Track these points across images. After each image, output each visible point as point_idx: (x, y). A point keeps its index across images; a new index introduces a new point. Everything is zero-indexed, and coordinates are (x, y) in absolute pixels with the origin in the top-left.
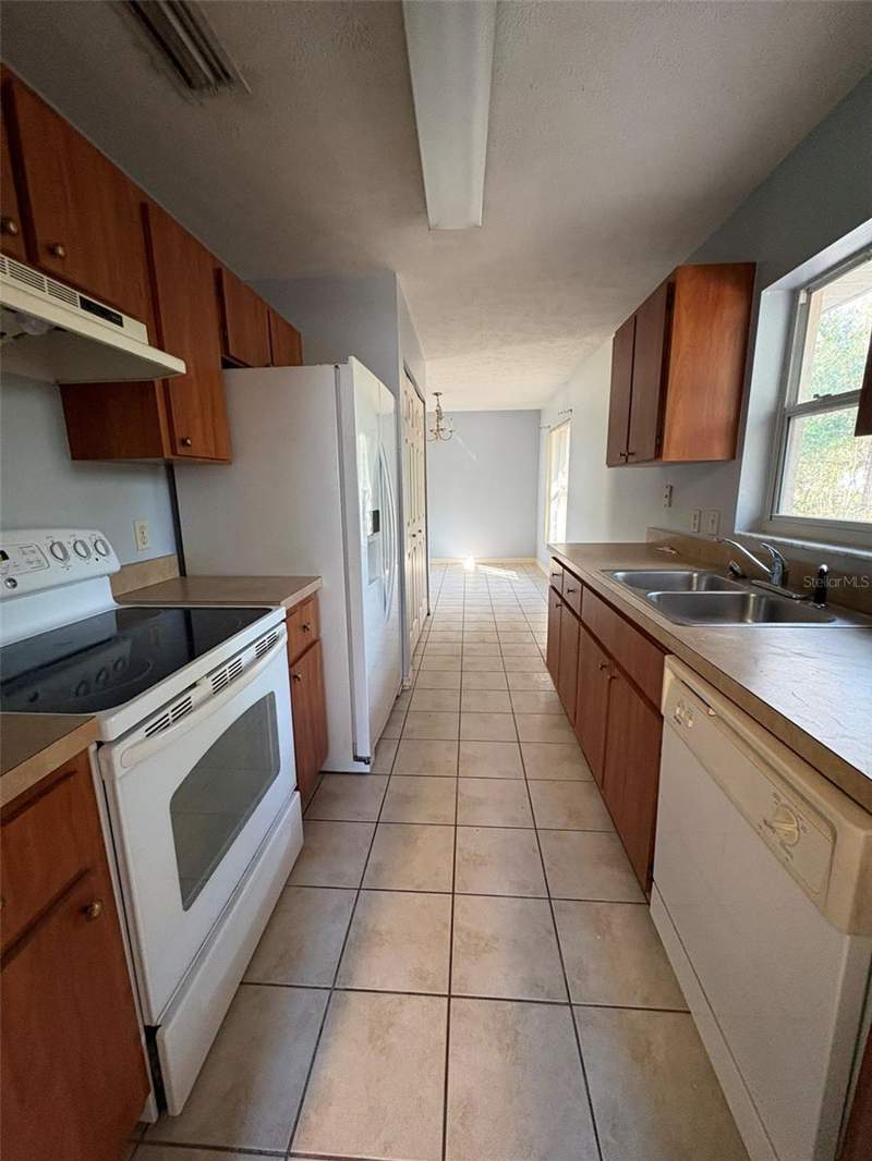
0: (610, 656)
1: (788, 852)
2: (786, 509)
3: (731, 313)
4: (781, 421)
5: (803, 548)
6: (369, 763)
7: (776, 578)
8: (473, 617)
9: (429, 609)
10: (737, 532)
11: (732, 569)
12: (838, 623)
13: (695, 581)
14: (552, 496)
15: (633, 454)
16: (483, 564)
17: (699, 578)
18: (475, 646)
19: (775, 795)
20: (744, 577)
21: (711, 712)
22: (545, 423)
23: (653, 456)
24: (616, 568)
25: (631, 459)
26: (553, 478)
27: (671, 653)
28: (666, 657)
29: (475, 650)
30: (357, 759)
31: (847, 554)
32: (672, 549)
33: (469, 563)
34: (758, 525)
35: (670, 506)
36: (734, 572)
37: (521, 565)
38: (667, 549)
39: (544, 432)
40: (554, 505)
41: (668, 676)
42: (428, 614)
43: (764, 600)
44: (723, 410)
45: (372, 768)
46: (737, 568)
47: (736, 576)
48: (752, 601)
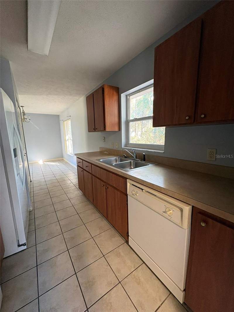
0: (105, 182)
1: (171, 217)
2: (131, 142)
3: (116, 98)
4: (127, 122)
5: (138, 150)
6: (25, 245)
7: (135, 157)
8: (49, 179)
9: (31, 180)
10: (123, 147)
11: (124, 156)
12: (150, 165)
13: (117, 159)
14: (67, 139)
15: (96, 129)
16: (46, 162)
17: (118, 159)
18: (53, 188)
19: (165, 205)
20: (127, 157)
21: (144, 191)
22: (61, 118)
23: (103, 129)
24: (100, 159)
25: (96, 130)
26: (66, 134)
27: (128, 179)
28: (127, 180)
29: (53, 189)
30: (19, 246)
31: (146, 151)
32: (107, 152)
33: (41, 162)
34: (126, 146)
35: (105, 141)
36: (125, 156)
37: (59, 160)
38: (106, 152)
39: (61, 122)
40: (67, 142)
41: (128, 184)
42: (31, 182)
43: (134, 162)
44: (116, 119)
45: (27, 246)
46: (125, 155)
47: (125, 157)
48: (132, 163)
